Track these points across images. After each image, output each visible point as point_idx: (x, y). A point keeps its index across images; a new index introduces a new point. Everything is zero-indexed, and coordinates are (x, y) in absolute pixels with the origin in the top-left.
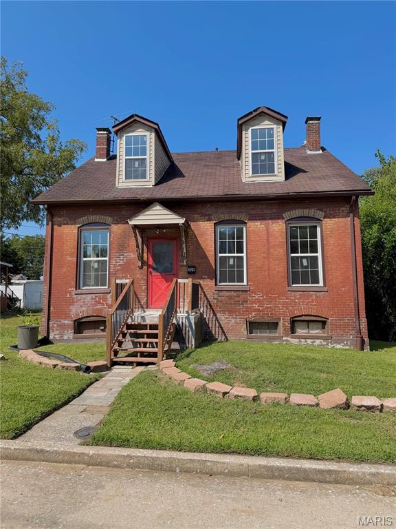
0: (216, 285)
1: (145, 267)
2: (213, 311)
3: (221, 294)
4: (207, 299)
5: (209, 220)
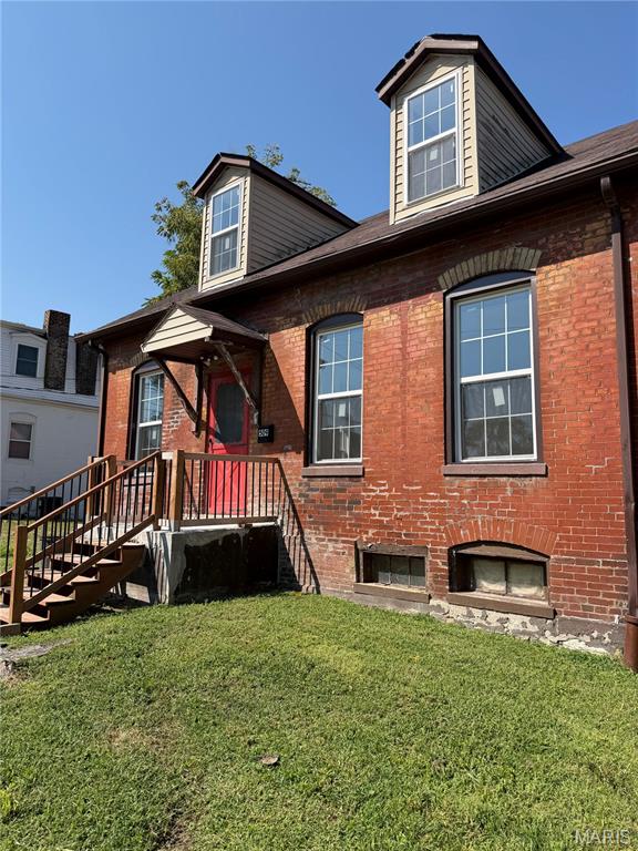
0: (306, 465)
1: (203, 433)
3: (315, 483)
5: (297, 324)
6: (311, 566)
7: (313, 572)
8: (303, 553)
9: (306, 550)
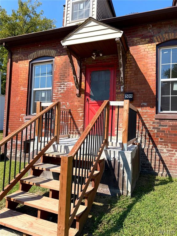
0: (157, 113)
1: (83, 95)
2: (153, 142)
3: (162, 123)
4: (146, 128)
5: (151, 42)
6: (163, 163)
7: (165, 166)
8: (158, 157)
9: (160, 155)
